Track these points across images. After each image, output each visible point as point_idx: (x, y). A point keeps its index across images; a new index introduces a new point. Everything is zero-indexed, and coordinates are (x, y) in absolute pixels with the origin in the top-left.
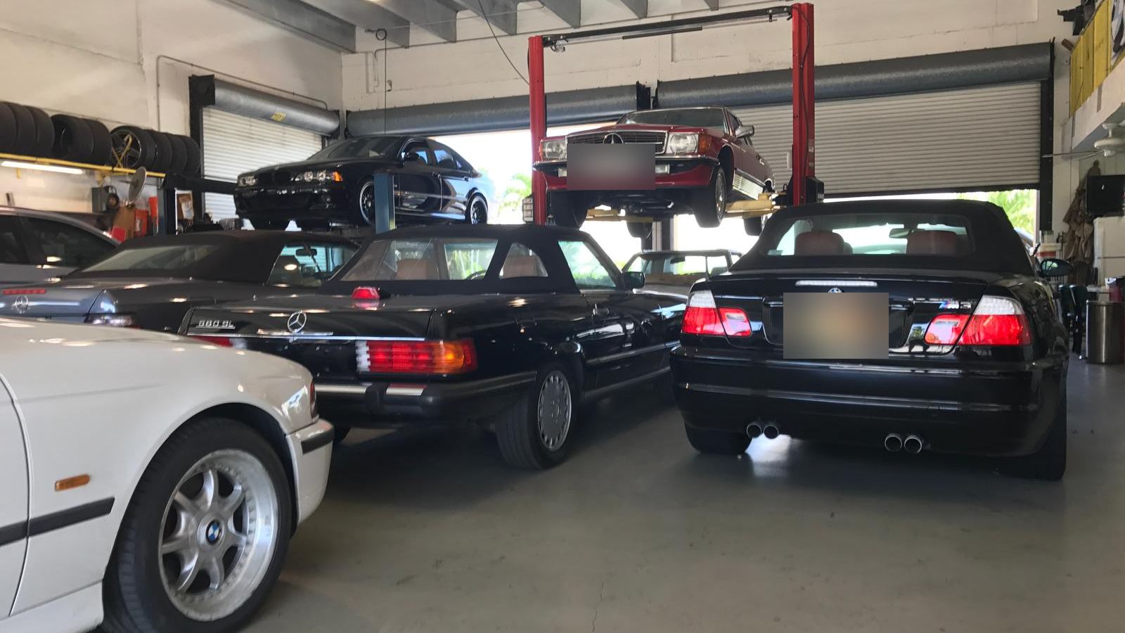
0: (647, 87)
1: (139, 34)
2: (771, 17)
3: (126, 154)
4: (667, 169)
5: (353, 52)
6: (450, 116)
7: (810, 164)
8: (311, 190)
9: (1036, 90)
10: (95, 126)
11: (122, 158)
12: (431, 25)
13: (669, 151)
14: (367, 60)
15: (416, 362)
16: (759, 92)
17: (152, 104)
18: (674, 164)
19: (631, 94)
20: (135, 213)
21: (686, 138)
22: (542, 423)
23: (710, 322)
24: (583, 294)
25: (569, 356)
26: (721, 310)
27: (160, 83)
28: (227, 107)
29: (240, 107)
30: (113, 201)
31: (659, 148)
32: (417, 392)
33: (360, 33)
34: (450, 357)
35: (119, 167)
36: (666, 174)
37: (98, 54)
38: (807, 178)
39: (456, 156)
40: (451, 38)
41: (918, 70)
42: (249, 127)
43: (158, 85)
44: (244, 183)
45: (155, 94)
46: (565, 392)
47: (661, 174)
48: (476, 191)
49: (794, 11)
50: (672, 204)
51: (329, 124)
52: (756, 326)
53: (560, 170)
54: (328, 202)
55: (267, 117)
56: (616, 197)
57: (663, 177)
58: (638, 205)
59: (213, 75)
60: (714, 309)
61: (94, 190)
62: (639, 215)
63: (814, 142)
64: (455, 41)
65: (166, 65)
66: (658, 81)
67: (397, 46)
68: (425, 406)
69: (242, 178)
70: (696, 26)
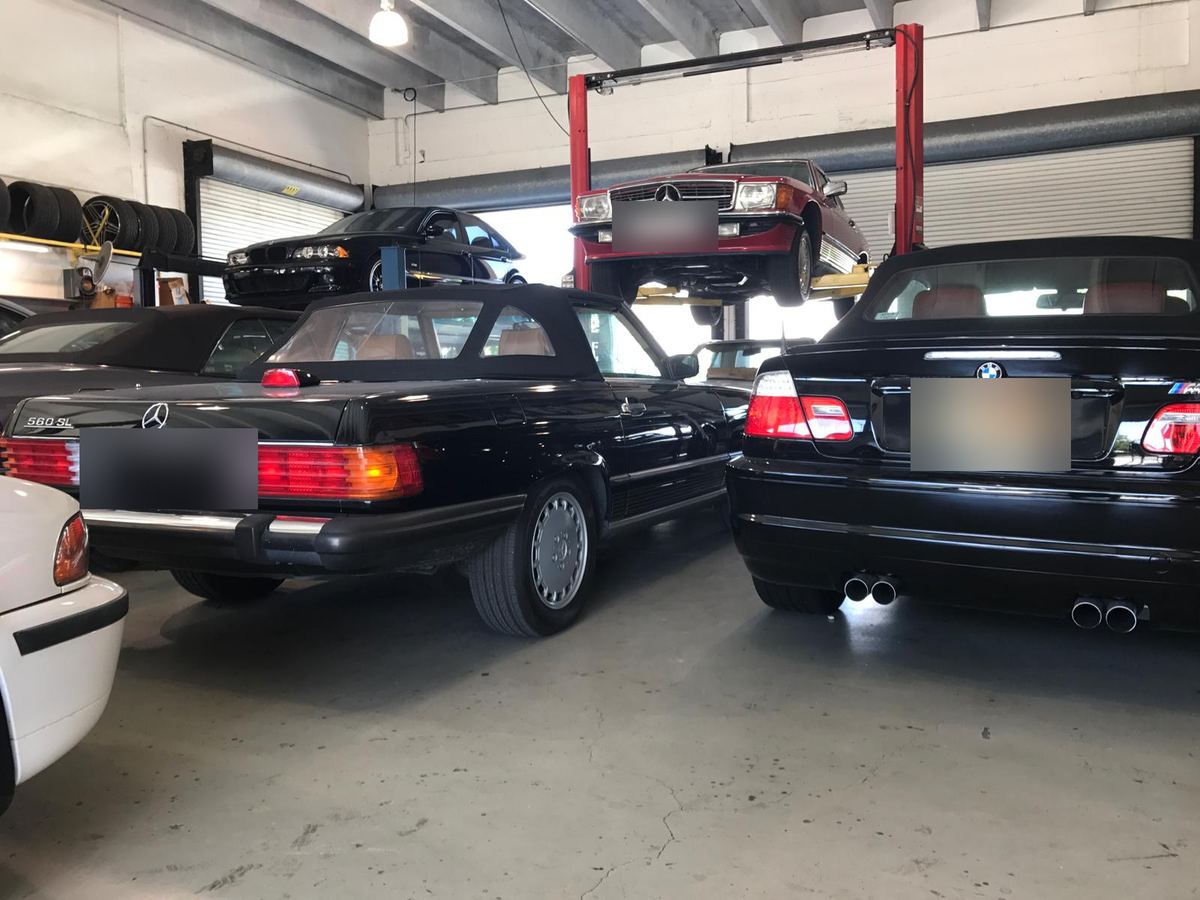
0: (718, 151)
1: (121, 89)
2: (868, 44)
3: (103, 229)
4: (735, 230)
5: (382, 119)
6: (490, 189)
7: (918, 228)
8: (313, 268)
9: (1188, 148)
10: (64, 196)
11: (98, 234)
12: (467, 82)
13: (738, 206)
14: (396, 127)
15: (323, 482)
16: (850, 156)
17: (138, 173)
18: (745, 222)
19: (699, 160)
20: (116, 299)
21: (760, 191)
22: (539, 570)
23: (787, 422)
24: (609, 384)
25: (584, 471)
26: (805, 401)
27: (147, 148)
28: (226, 178)
29: (243, 178)
30: (88, 286)
31: (726, 202)
32: (313, 528)
33: (388, 94)
34: (375, 473)
35: (95, 245)
36: (736, 236)
37: (71, 112)
38: (914, 244)
39: (494, 234)
40: (492, 100)
41: (1044, 124)
42: (256, 202)
43: (145, 151)
44: (235, 262)
45: (141, 162)
46: (578, 522)
47: (729, 237)
48: (516, 274)
49: (900, 36)
50: (745, 279)
51: (354, 201)
52: (859, 426)
53: (601, 234)
54: (332, 283)
55: (277, 191)
56: (672, 268)
57: (731, 240)
58: (701, 281)
59: (210, 141)
60: (793, 398)
61: (66, 272)
62: (705, 296)
63: (922, 200)
64: (497, 103)
65: (154, 130)
66: (732, 145)
67: (430, 109)
68: (327, 551)
69: (232, 256)
70: (774, 57)
